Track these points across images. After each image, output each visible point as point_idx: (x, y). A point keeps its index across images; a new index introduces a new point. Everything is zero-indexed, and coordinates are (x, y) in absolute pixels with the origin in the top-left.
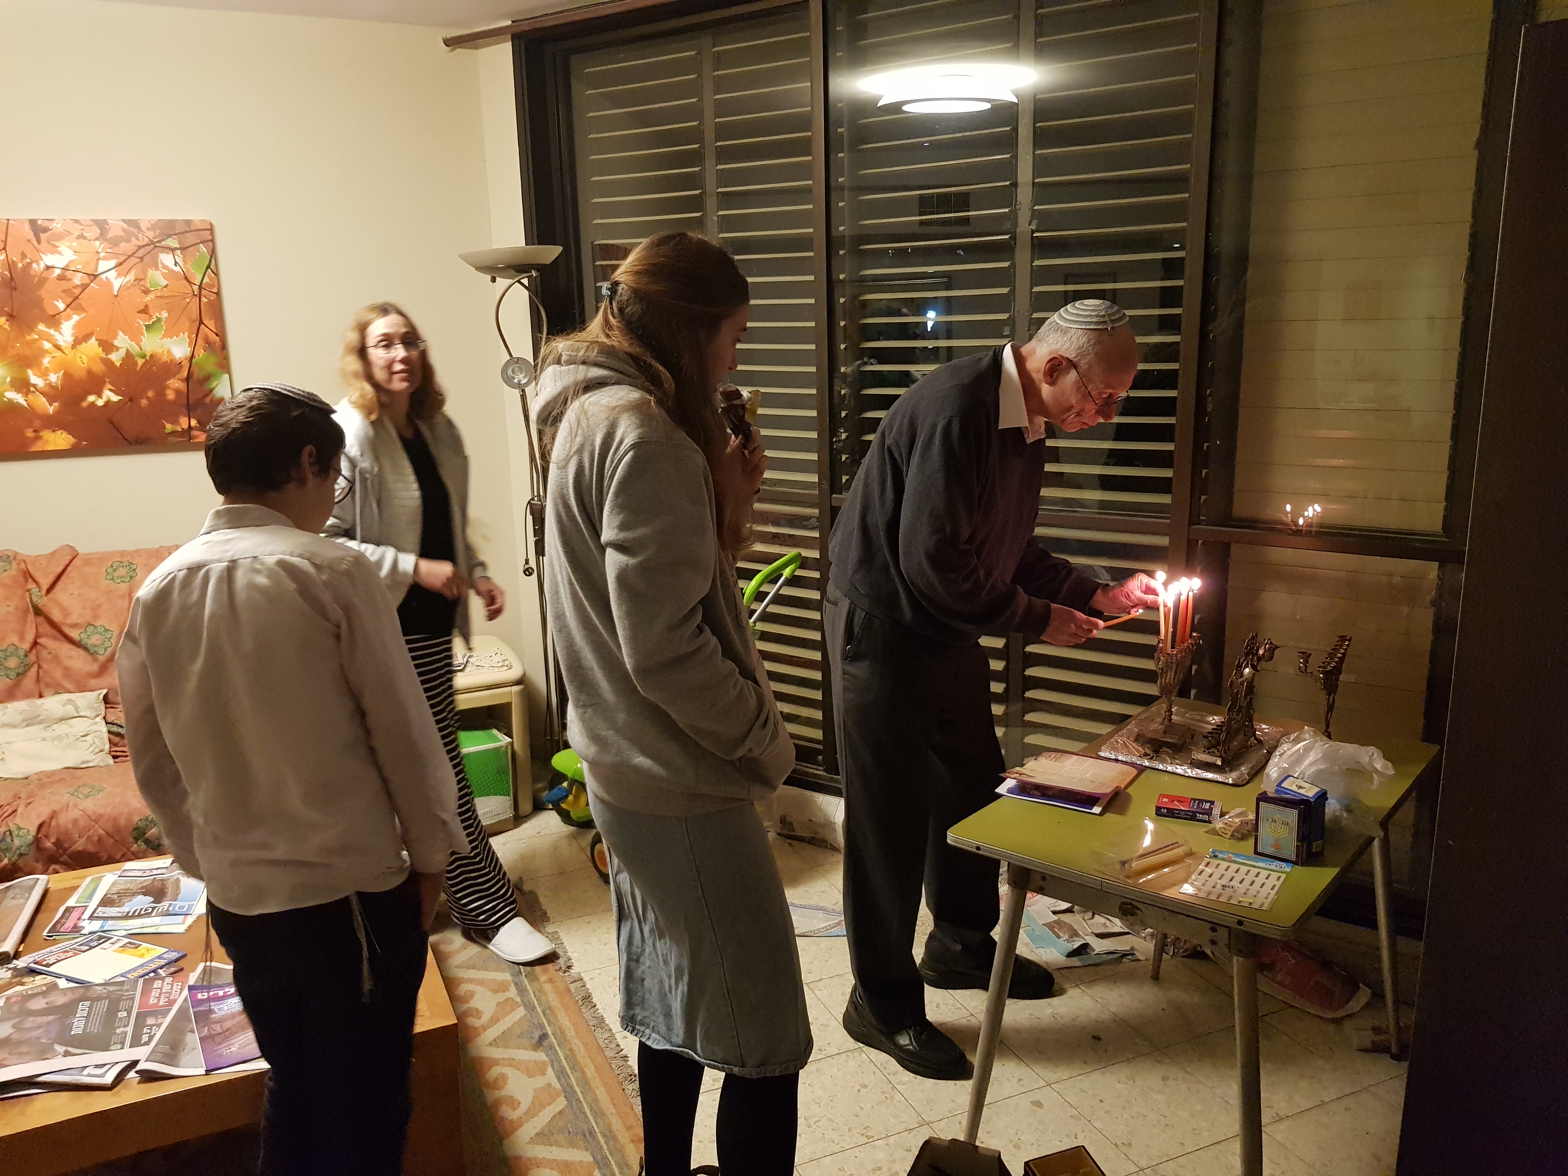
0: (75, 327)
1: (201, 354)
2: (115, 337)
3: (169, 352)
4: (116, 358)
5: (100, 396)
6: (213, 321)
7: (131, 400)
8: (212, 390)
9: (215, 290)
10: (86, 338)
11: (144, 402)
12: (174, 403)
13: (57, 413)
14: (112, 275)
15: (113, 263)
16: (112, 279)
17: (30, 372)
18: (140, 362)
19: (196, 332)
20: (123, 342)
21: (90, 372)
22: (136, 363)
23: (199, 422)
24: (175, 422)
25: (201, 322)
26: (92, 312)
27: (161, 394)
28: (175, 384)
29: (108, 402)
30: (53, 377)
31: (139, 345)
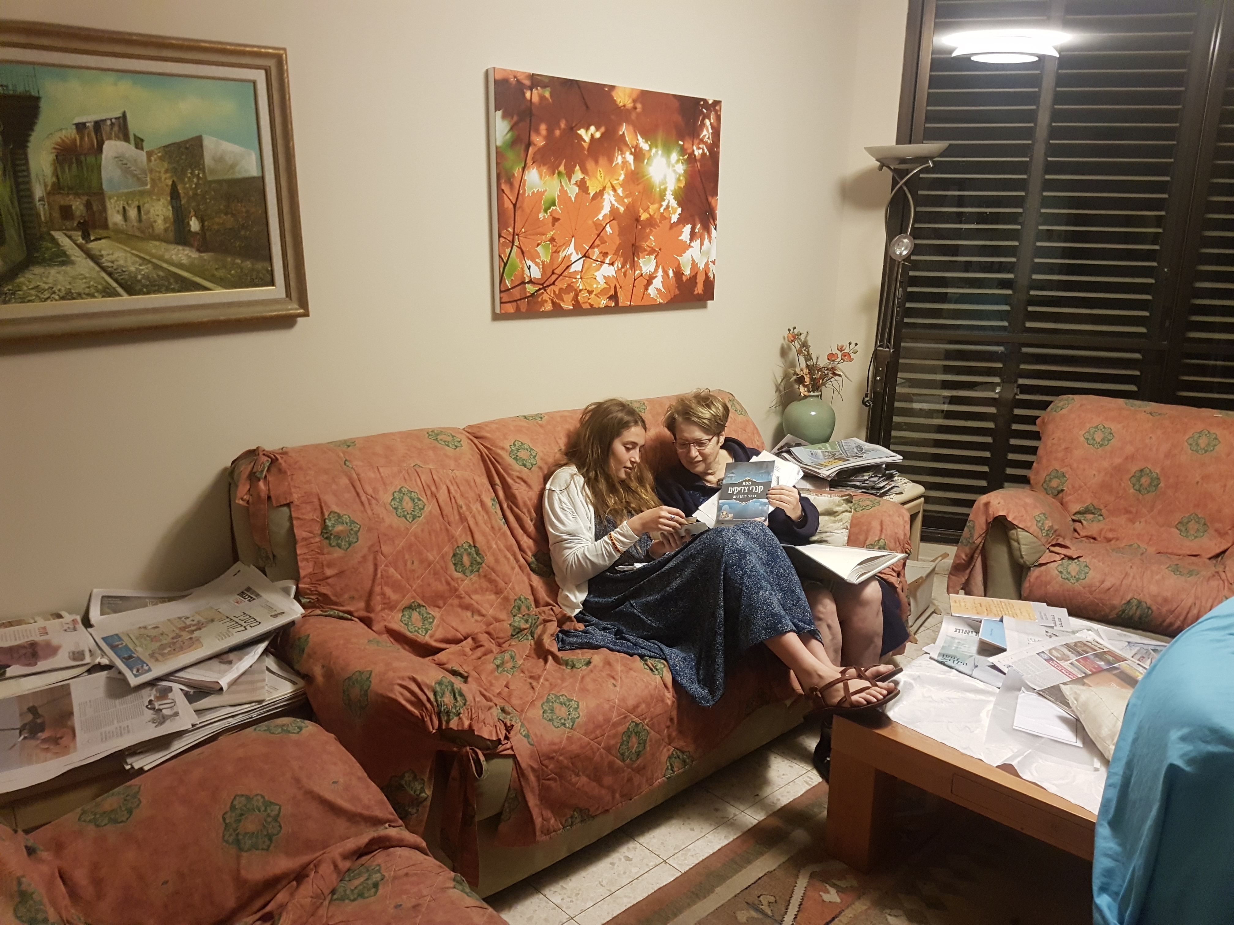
0: (601, 208)
1: (517, 172)
2: (578, 196)
3: (541, 176)
4: (578, 175)
5: (592, 135)
6: (506, 206)
7: (572, 128)
8: (511, 129)
9: (502, 240)
10: (596, 197)
11: (563, 125)
12: (542, 120)
13: (620, 125)
14: (574, 257)
15: (572, 269)
16: (574, 252)
17: (633, 167)
18: (562, 168)
19: (520, 197)
20: (573, 191)
21: (597, 162)
22: (565, 167)
23: (524, 95)
24: (542, 98)
25: (515, 205)
26: (590, 222)
27: (550, 131)
28: (539, 141)
29: (587, 129)
30: (619, 160)
31: (562, 186)
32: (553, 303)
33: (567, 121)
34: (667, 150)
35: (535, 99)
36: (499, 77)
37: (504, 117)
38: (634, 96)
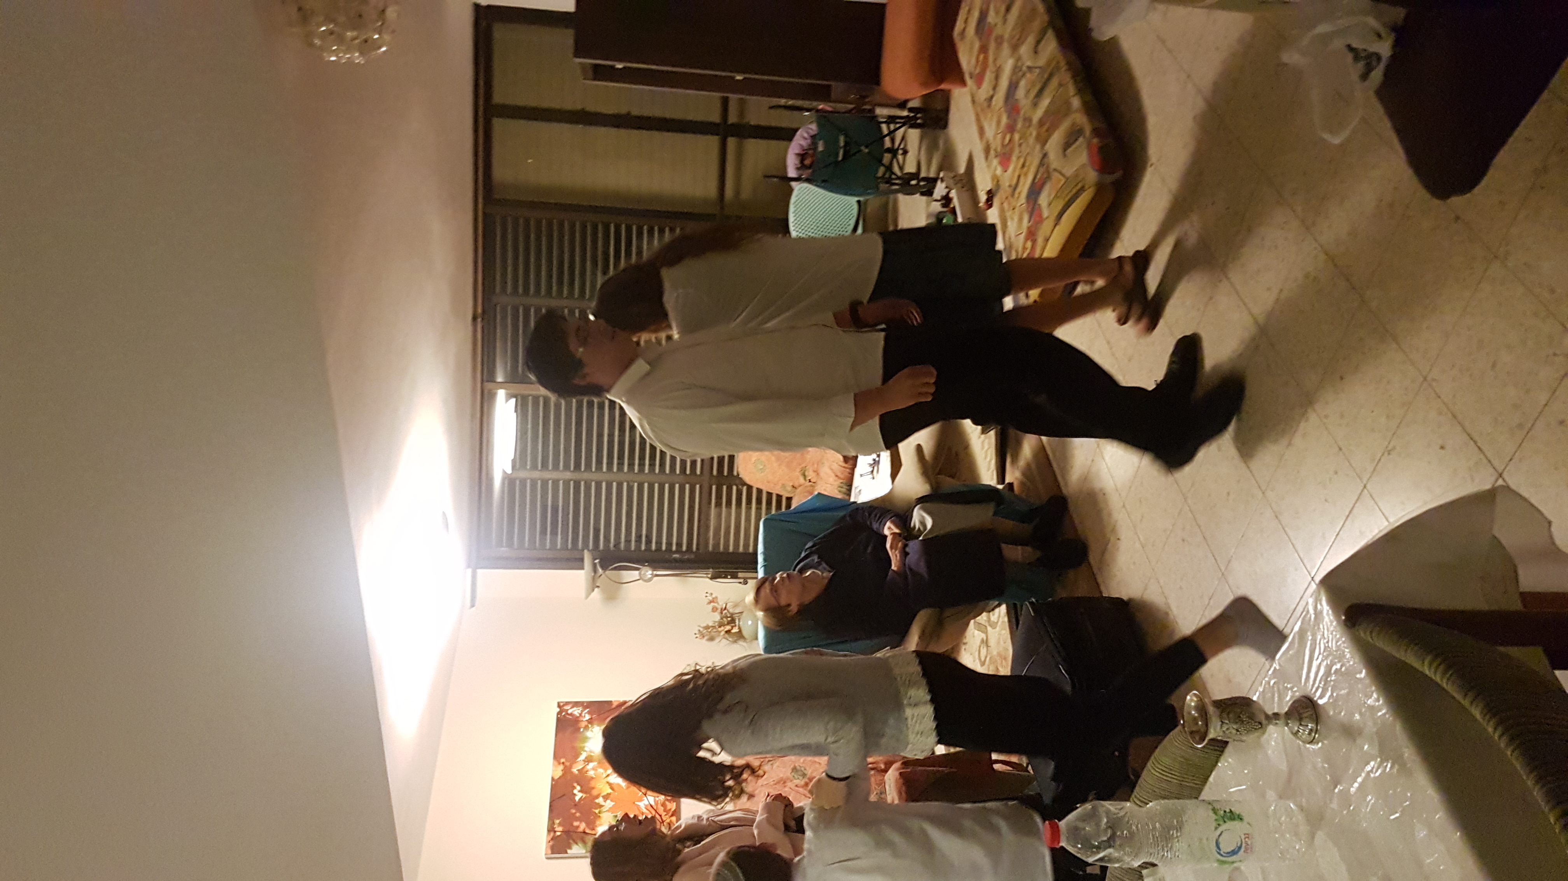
0: (618, 785)
2: (611, 801)
3: (600, 825)
4: (600, 800)
5: (579, 791)
7: (576, 805)
8: (577, 843)
10: (612, 788)
11: (574, 811)
12: (572, 825)
13: (572, 773)
14: (647, 803)
15: (653, 803)
16: (643, 802)
17: (596, 763)
18: (597, 811)
20: (609, 804)
21: (593, 788)
22: (596, 809)
23: (558, 836)
24: (560, 824)
26: (626, 791)
27: (577, 819)
28: (583, 826)
29: (575, 795)
30: (591, 773)
31: (606, 811)
32: (672, 815)
33: (571, 809)
34: (586, 739)
35: (560, 829)
36: (550, 852)
37: (570, 848)
38: (556, 763)
